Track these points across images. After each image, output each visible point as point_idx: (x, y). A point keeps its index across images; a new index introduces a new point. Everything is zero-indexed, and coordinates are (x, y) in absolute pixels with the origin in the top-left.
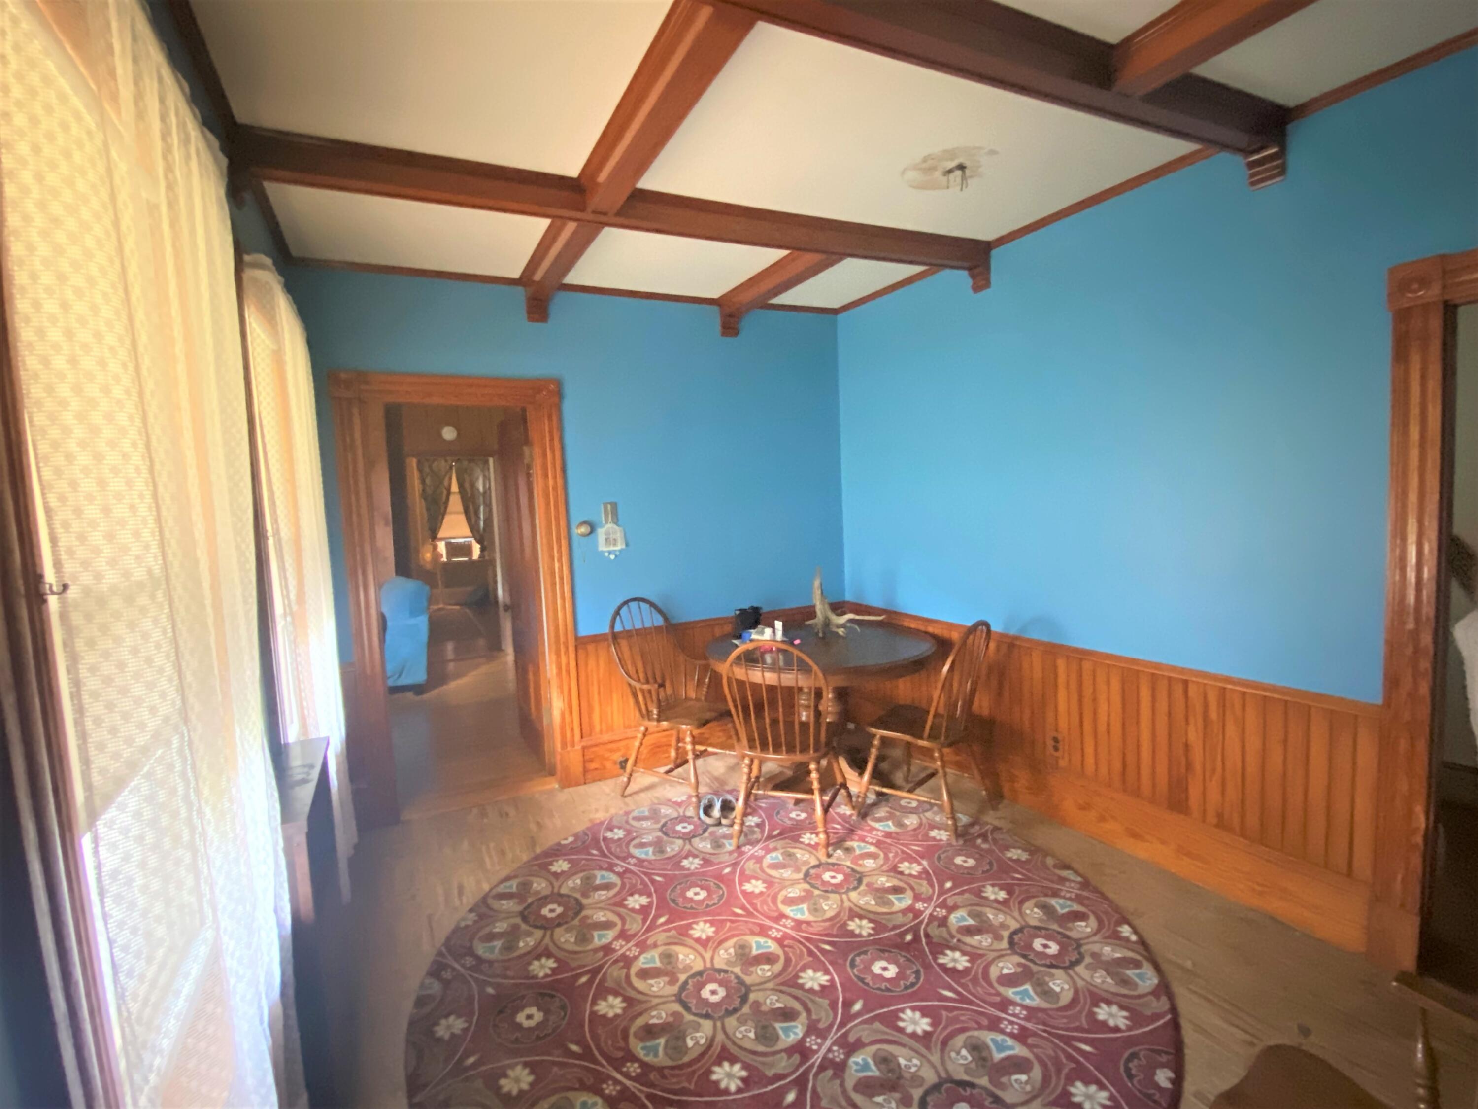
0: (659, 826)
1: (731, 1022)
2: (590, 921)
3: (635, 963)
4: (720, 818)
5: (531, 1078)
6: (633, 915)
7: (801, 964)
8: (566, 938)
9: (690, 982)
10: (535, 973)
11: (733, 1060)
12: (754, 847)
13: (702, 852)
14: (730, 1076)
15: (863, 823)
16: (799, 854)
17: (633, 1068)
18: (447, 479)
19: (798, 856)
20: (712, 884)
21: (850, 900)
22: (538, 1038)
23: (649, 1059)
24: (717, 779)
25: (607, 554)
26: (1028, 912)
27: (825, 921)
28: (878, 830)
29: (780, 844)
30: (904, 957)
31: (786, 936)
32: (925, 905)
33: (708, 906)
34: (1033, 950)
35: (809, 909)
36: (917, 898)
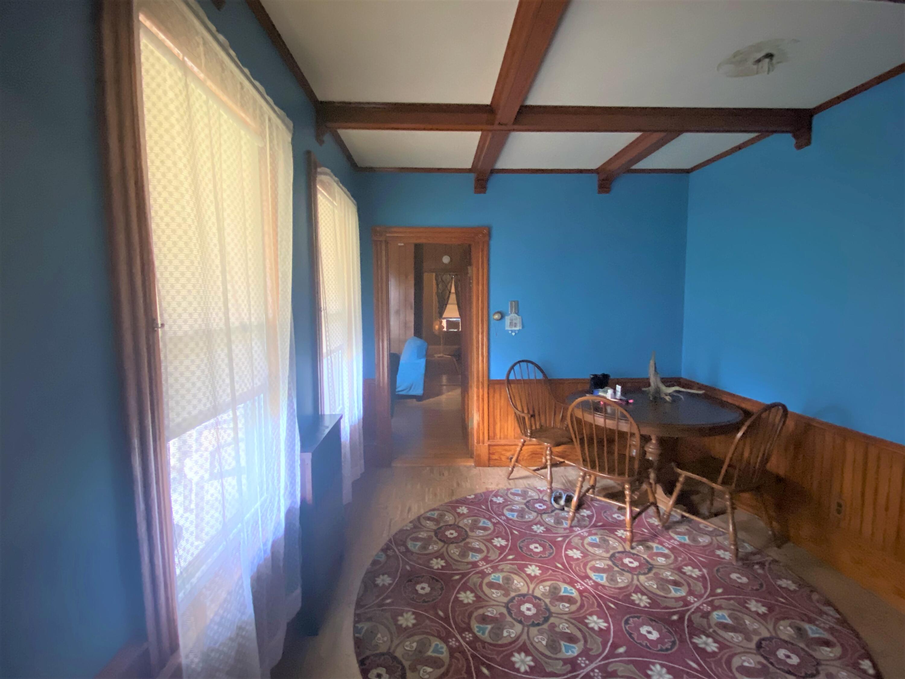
0: (525, 501)
1: (534, 631)
2: (469, 545)
3: (488, 577)
4: (563, 506)
5: (414, 621)
6: (495, 549)
7: (591, 610)
8: (454, 551)
9: (516, 598)
10: (432, 565)
11: (528, 653)
12: (582, 529)
13: (547, 524)
14: (523, 662)
15: (665, 532)
16: (612, 542)
17: (469, 636)
18: (450, 284)
19: (611, 542)
20: (548, 545)
21: (638, 580)
22: (424, 601)
23: (479, 634)
24: (570, 482)
25: (510, 332)
26: (781, 628)
27: (615, 588)
28: (675, 540)
29: (600, 532)
30: (667, 629)
31: (586, 590)
32: (696, 599)
33: (541, 557)
34: (776, 656)
35: (607, 578)
36: (691, 593)
